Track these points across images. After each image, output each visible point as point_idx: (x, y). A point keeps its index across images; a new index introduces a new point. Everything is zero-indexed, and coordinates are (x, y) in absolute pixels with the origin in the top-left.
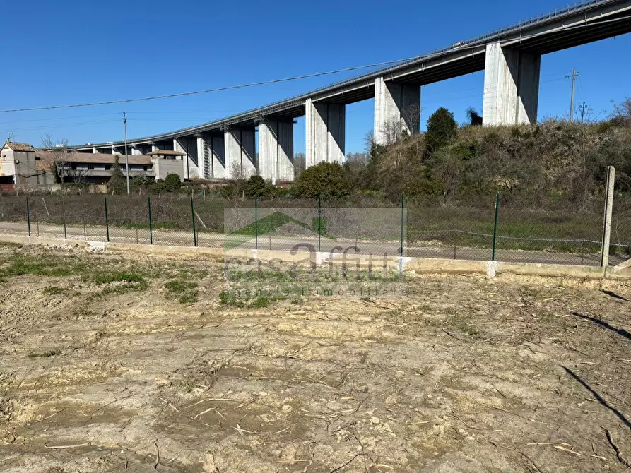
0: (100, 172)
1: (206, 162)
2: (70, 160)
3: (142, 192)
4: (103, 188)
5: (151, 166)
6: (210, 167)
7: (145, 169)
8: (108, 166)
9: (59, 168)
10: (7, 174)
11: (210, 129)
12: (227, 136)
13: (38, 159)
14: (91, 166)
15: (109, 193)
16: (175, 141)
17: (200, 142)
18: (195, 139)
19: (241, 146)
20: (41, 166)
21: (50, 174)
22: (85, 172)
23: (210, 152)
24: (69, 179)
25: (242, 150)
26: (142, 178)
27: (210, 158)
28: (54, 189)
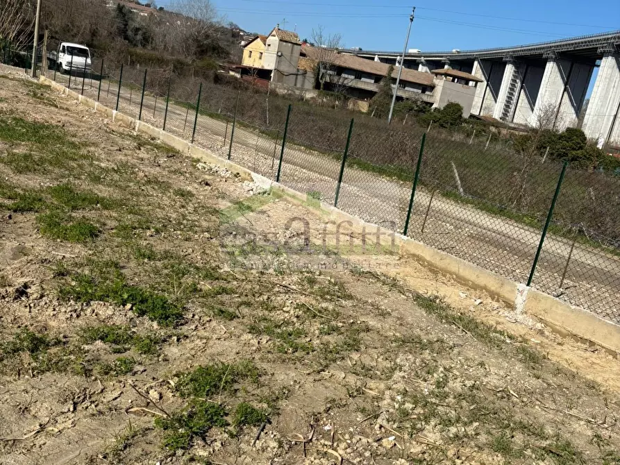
0: (367, 84)
1: (510, 98)
2: (337, 63)
3: (408, 119)
4: (364, 106)
5: (432, 88)
6: (513, 107)
7: (423, 92)
8: (377, 78)
9: (322, 71)
10: (266, 67)
11: (528, 53)
12: (551, 68)
13: (302, 55)
14: (359, 74)
15: (369, 113)
16: (476, 63)
17: (509, 70)
18: (504, 64)
19: (566, 85)
20: (304, 64)
21: (310, 75)
22: (350, 80)
23: (519, 85)
24: (329, 87)
25: (565, 90)
26: (415, 102)
27: (516, 94)
28: (309, 95)
